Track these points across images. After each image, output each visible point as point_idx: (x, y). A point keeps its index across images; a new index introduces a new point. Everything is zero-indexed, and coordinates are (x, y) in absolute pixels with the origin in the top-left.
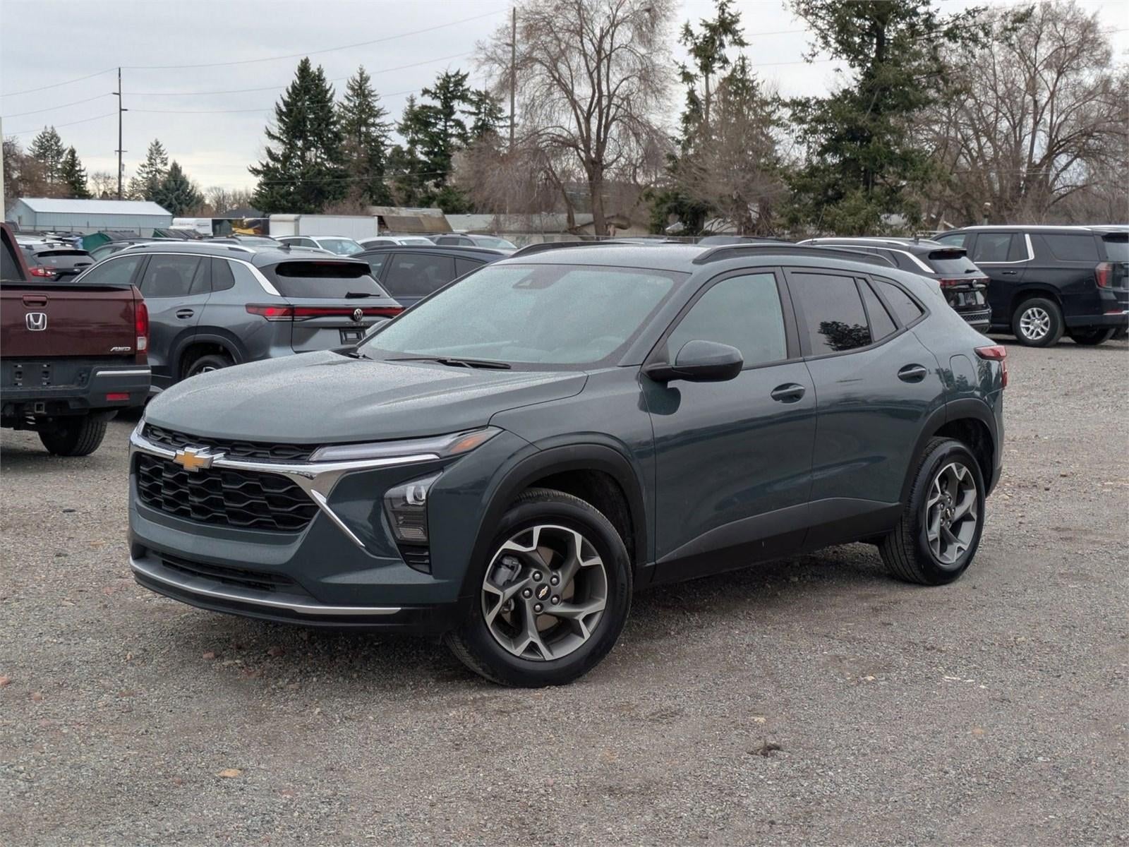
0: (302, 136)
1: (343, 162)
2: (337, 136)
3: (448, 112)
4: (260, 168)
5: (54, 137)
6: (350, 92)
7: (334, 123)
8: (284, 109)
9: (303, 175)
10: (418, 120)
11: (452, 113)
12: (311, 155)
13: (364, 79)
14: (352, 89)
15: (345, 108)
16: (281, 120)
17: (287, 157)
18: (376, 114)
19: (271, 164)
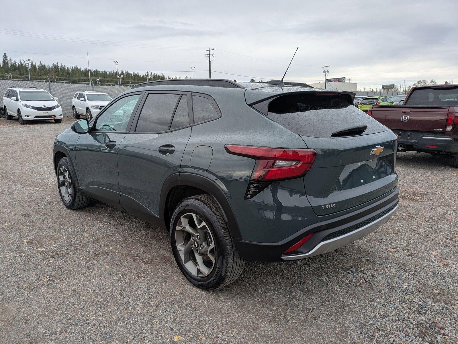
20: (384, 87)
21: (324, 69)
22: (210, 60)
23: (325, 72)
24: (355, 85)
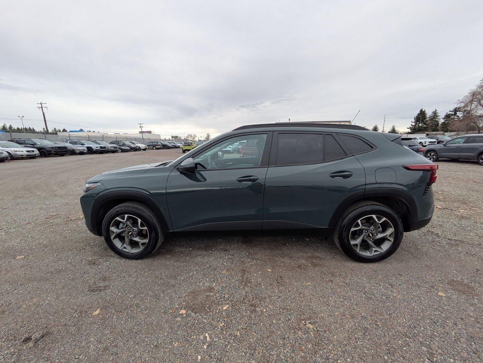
0: (419, 122)
1: (427, 125)
2: (427, 121)
3: (455, 114)
4: (409, 127)
5: (377, 126)
6: (432, 113)
7: (427, 119)
8: (416, 118)
9: (418, 128)
10: (448, 116)
11: (456, 114)
12: (420, 125)
13: (436, 111)
14: (433, 113)
15: (431, 116)
16: (415, 119)
17: (415, 125)
18: (437, 116)
19: (411, 127)
20: (172, 137)
21: (140, 125)
22: (44, 112)
23: (140, 127)
24: (159, 135)
